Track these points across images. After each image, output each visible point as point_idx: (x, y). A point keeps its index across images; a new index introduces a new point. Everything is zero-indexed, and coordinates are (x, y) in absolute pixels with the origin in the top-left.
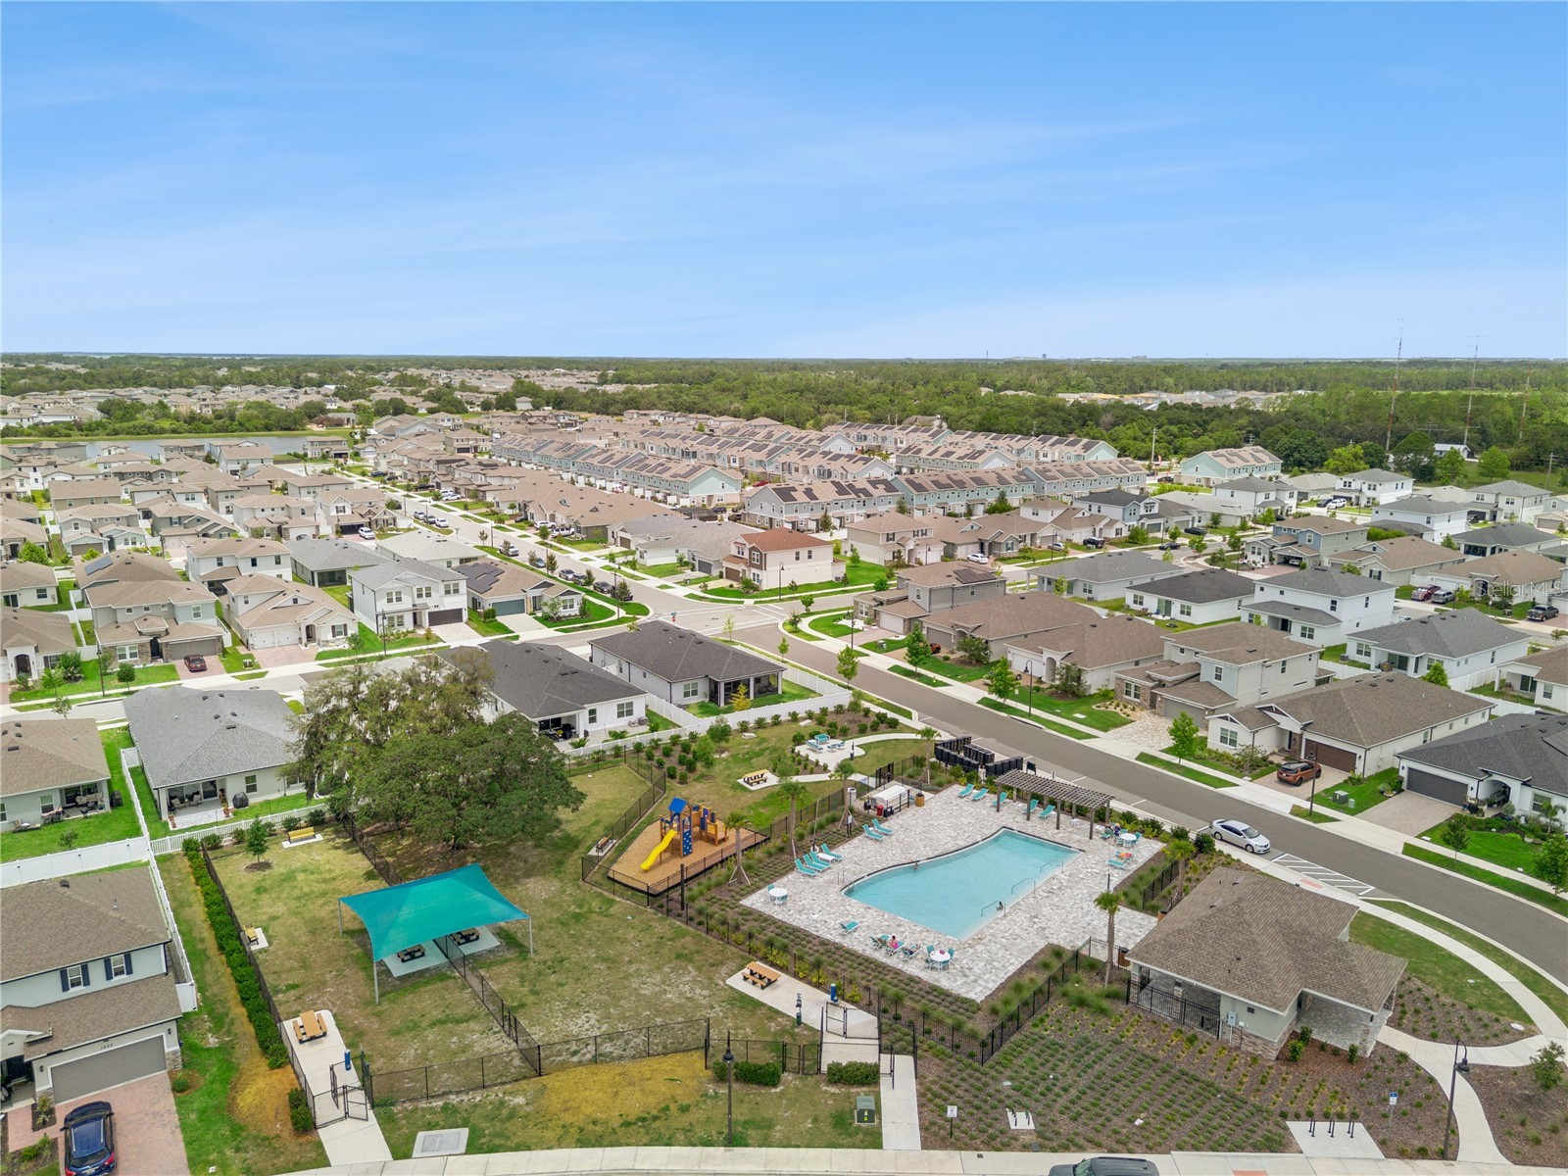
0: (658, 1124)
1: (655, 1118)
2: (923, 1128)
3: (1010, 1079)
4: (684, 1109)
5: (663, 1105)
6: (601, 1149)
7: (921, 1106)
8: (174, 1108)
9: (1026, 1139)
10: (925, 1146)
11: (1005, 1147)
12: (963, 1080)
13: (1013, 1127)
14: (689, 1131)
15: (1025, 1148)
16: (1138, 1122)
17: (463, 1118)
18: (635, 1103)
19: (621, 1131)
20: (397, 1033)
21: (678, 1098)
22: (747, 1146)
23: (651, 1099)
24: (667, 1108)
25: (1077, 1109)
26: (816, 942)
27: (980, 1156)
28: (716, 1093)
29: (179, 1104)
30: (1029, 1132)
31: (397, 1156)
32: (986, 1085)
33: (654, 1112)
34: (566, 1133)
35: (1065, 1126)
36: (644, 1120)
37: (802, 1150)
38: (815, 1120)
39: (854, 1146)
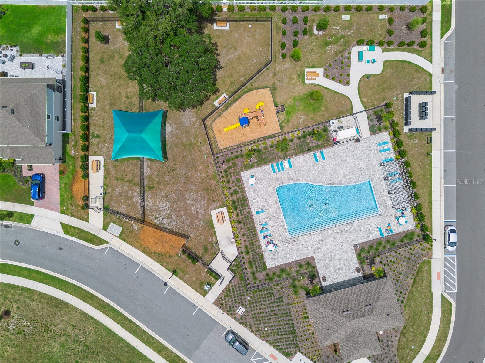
0: (162, 257)
1: (162, 255)
2: (218, 298)
3: (251, 297)
4: (170, 256)
5: (165, 253)
6: (146, 256)
7: (223, 291)
8: (59, 180)
9: (237, 316)
10: (214, 303)
11: (231, 315)
12: (240, 290)
13: (237, 311)
14: (167, 264)
15: (235, 318)
16: (266, 329)
17: (122, 225)
18: (159, 248)
19: (153, 254)
20: (117, 179)
21: (170, 253)
22: (177, 277)
23: (163, 250)
24: (166, 254)
25: (257, 315)
26: (248, 210)
27: (223, 314)
28: (181, 256)
29: (61, 178)
30: (239, 315)
31: (104, 229)
32: (244, 295)
33: (163, 254)
34: (141, 246)
35: (249, 318)
36: (159, 254)
37: (188, 286)
38: (196, 279)
39: (199, 293)
